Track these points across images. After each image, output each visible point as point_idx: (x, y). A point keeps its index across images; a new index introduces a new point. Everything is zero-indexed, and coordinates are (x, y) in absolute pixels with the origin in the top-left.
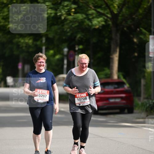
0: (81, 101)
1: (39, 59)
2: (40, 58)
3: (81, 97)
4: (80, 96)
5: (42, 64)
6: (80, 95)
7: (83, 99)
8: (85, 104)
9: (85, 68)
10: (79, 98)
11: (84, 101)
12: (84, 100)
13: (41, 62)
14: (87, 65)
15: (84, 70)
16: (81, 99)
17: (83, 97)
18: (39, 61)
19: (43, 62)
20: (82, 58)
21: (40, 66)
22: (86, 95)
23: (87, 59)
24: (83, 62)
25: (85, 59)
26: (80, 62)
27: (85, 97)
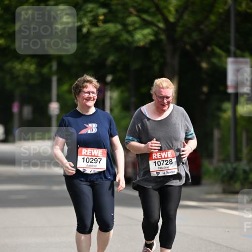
0: (161, 166)
1: (86, 87)
2: (88, 84)
3: (162, 158)
4: (159, 157)
5: (92, 95)
6: (159, 156)
7: (165, 163)
10: (157, 161)
11: (167, 166)
13: (89, 93)
15: (165, 108)
16: (162, 162)
18: (86, 90)
19: (93, 93)
20: (161, 86)
21: (88, 99)
22: (171, 156)
23: (171, 87)
24: (164, 94)
25: (167, 88)
26: (158, 94)
27: (169, 159)
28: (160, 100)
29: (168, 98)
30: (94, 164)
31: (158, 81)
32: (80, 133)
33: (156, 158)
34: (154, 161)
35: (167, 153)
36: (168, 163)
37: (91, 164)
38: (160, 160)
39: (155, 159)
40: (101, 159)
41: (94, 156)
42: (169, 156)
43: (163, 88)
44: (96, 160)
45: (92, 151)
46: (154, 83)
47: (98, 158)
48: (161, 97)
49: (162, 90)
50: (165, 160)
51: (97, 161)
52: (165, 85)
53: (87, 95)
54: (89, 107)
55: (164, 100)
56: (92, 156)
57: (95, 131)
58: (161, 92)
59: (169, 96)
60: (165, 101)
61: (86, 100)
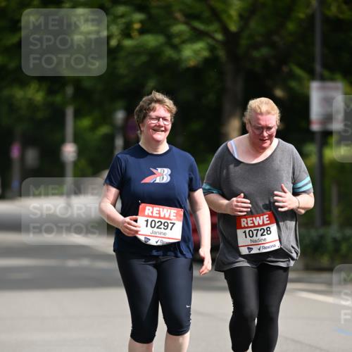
0: (255, 238)
1: (154, 109)
2: (157, 106)
3: (255, 226)
4: (250, 225)
5: (162, 122)
6: (249, 222)
7: (260, 233)
8: (265, 248)
9: (268, 142)
10: (247, 230)
11: (263, 237)
12: (262, 235)
13: (158, 118)
14: (274, 131)
15: (265, 145)
16: (255, 232)
17: (259, 225)
18: (153, 114)
19: (164, 119)
20: (259, 111)
21: (157, 129)
22: (269, 222)
23: (273, 112)
24: (263, 123)
25: (268, 113)
26: (253, 124)
27: (265, 227)
28: (257, 132)
29: (269, 128)
30: (162, 230)
31: (254, 103)
32: (143, 182)
33: (246, 225)
34: (244, 230)
35: (262, 217)
36: (265, 233)
37: (159, 230)
38: (252, 229)
39: (245, 228)
40: (174, 224)
41: (164, 218)
42: (266, 222)
43: (261, 114)
44: (166, 224)
45: (161, 209)
46: (248, 107)
47: (169, 221)
48: (258, 128)
49: (260, 117)
50: (259, 228)
51: (168, 226)
52: (264, 108)
53: (155, 122)
54: (158, 142)
55: (263, 132)
56: (160, 217)
57: (166, 179)
58: (259, 119)
59: (270, 126)
60: (265, 134)
61: (154, 130)
